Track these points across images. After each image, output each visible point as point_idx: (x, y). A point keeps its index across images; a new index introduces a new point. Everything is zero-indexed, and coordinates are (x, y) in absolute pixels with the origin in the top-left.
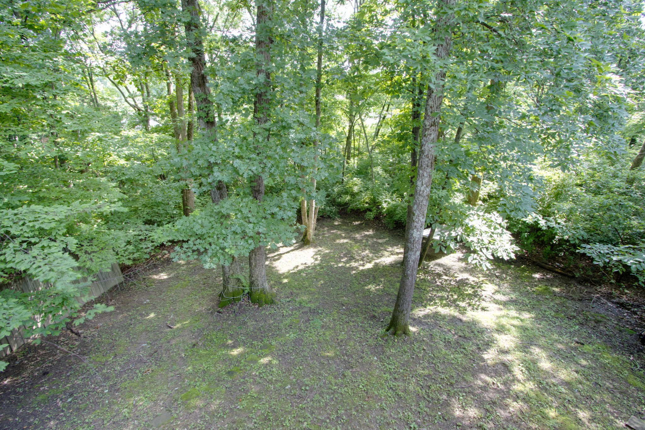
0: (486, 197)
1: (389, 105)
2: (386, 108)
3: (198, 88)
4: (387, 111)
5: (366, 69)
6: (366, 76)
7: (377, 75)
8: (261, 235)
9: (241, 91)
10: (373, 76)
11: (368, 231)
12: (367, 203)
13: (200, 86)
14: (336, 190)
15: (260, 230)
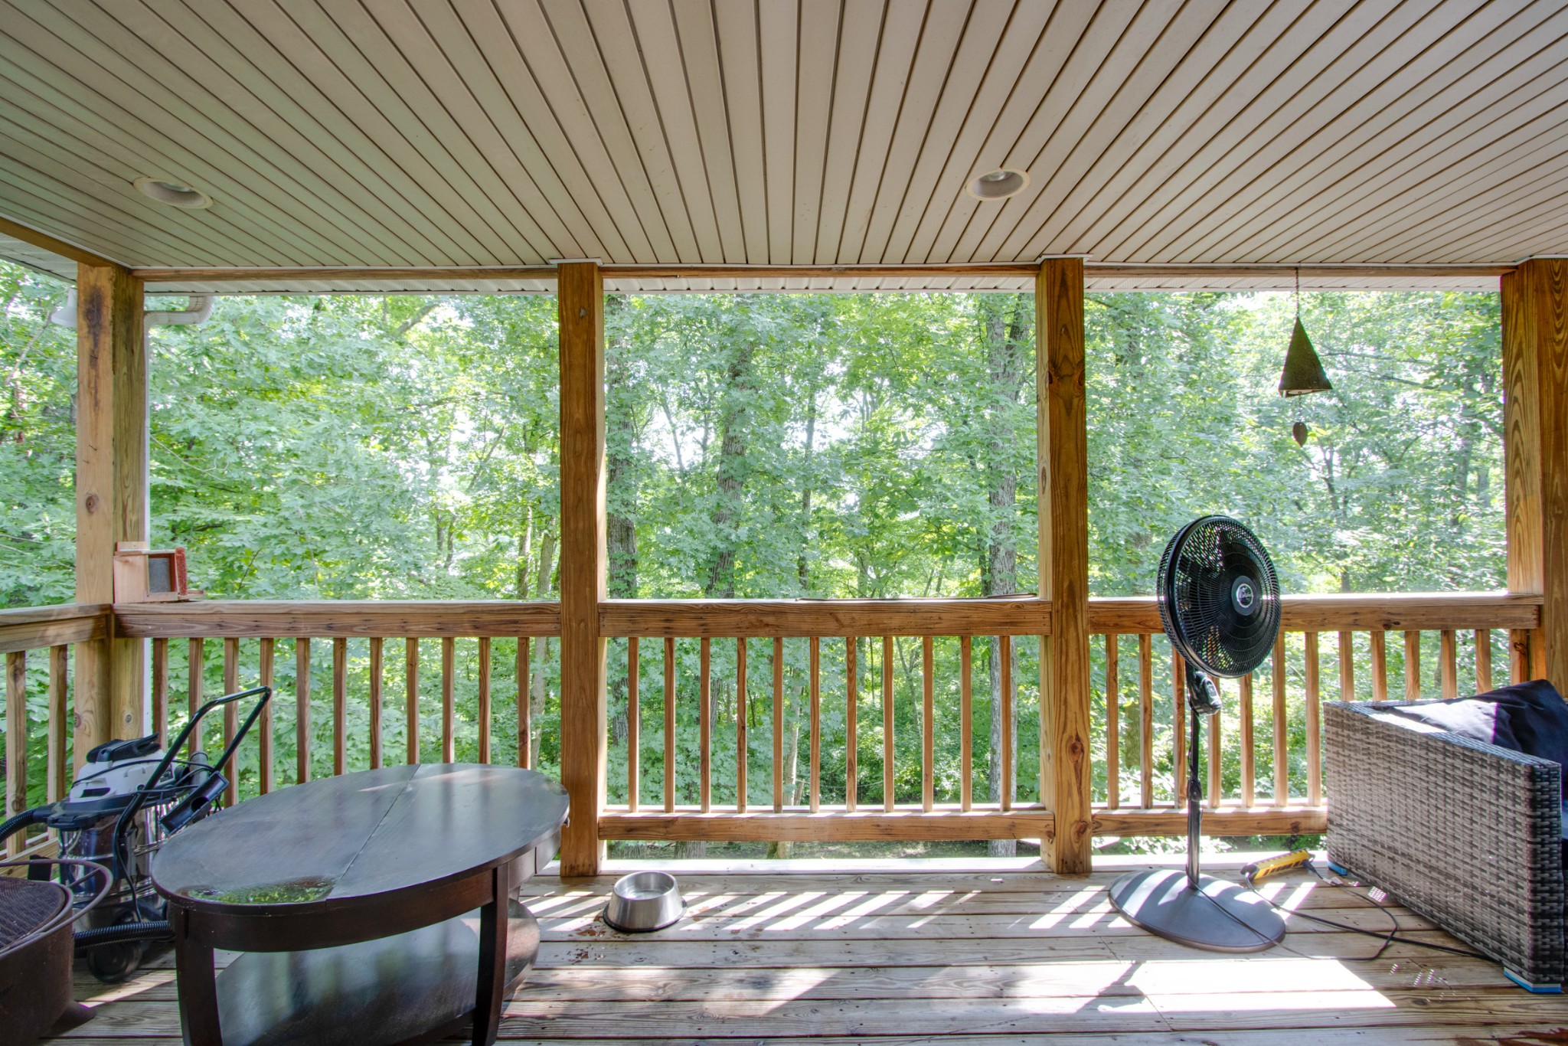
0: (1165, 761)
1: (940, 579)
2: (934, 584)
3: (618, 544)
4: (938, 589)
5: (892, 516)
6: (894, 526)
7: (910, 524)
8: (722, 790)
9: (709, 551)
10: (906, 523)
11: (914, 847)
12: (907, 782)
13: (621, 541)
14: (836, 753)
15: (722, 781)
